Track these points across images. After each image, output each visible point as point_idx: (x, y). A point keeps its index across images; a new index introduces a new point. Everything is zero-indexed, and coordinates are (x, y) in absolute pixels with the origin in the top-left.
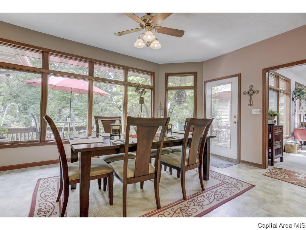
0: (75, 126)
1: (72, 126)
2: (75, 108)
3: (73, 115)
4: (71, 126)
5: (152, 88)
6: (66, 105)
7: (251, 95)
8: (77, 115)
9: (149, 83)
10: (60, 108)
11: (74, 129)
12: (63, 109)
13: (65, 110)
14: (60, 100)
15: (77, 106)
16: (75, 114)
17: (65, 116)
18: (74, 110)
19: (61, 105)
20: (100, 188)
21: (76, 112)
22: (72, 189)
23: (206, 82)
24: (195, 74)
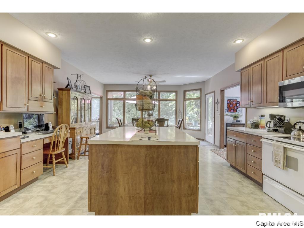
7: (217, 105)
9: (174, 97)
23: (206, 94)
24: (200, 89)
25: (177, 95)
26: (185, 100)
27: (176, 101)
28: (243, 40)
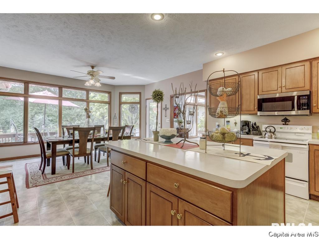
0: (49, 131)
1: (47, 132)
2: (49, 114)
3: (47, 121)
4: (45, 132)
5: (109, 103)
6: (39, 111)
7: (166, 110)
8: (52, 121)
9: (107, 100)
10: (33, 114)
11: (49, 134)
12: (36, 116)
13: (38, 116)
14: (32, 106)
15: (52, 112)
16: (49, 120)
17: (38, 122)
18: (48, 116)
19: (34, 111)
20: (64, 165)
21: (50, 118)
22: (47, 166)
23: (146, 99)
24: (140, 93)
25: (110, 97)
26: (121, 103)
27: (109, 104)
28: (223, 53)
